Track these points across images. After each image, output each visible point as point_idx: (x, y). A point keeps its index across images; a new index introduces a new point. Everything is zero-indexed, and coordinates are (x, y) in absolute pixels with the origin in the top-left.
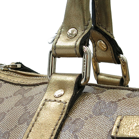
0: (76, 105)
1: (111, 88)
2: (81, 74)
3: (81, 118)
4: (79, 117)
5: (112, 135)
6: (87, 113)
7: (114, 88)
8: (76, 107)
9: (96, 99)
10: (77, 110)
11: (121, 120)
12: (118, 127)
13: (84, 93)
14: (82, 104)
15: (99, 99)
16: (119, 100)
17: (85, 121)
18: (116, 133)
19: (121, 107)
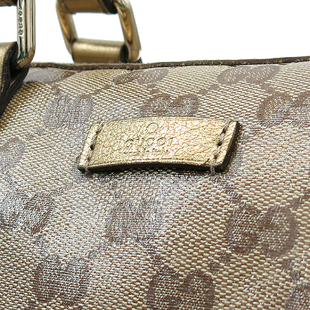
0: (9, 110)
1: (88, 68)
2: (15, 44)
3: (20, 138)
4: (14, 135)
5: (81, 164)
6: (31, 126)
7: (93, 68)
8: (10, 115)
9: (51, 93)
10: (11, 120)
11: (97, 133)
12: (92, 147)
13: (28, 83)
14: (21, 107)
15: (58, 92)
16: (98, 92)
17: (28, 142)
18: (89, 159)
19: (101, 106)
